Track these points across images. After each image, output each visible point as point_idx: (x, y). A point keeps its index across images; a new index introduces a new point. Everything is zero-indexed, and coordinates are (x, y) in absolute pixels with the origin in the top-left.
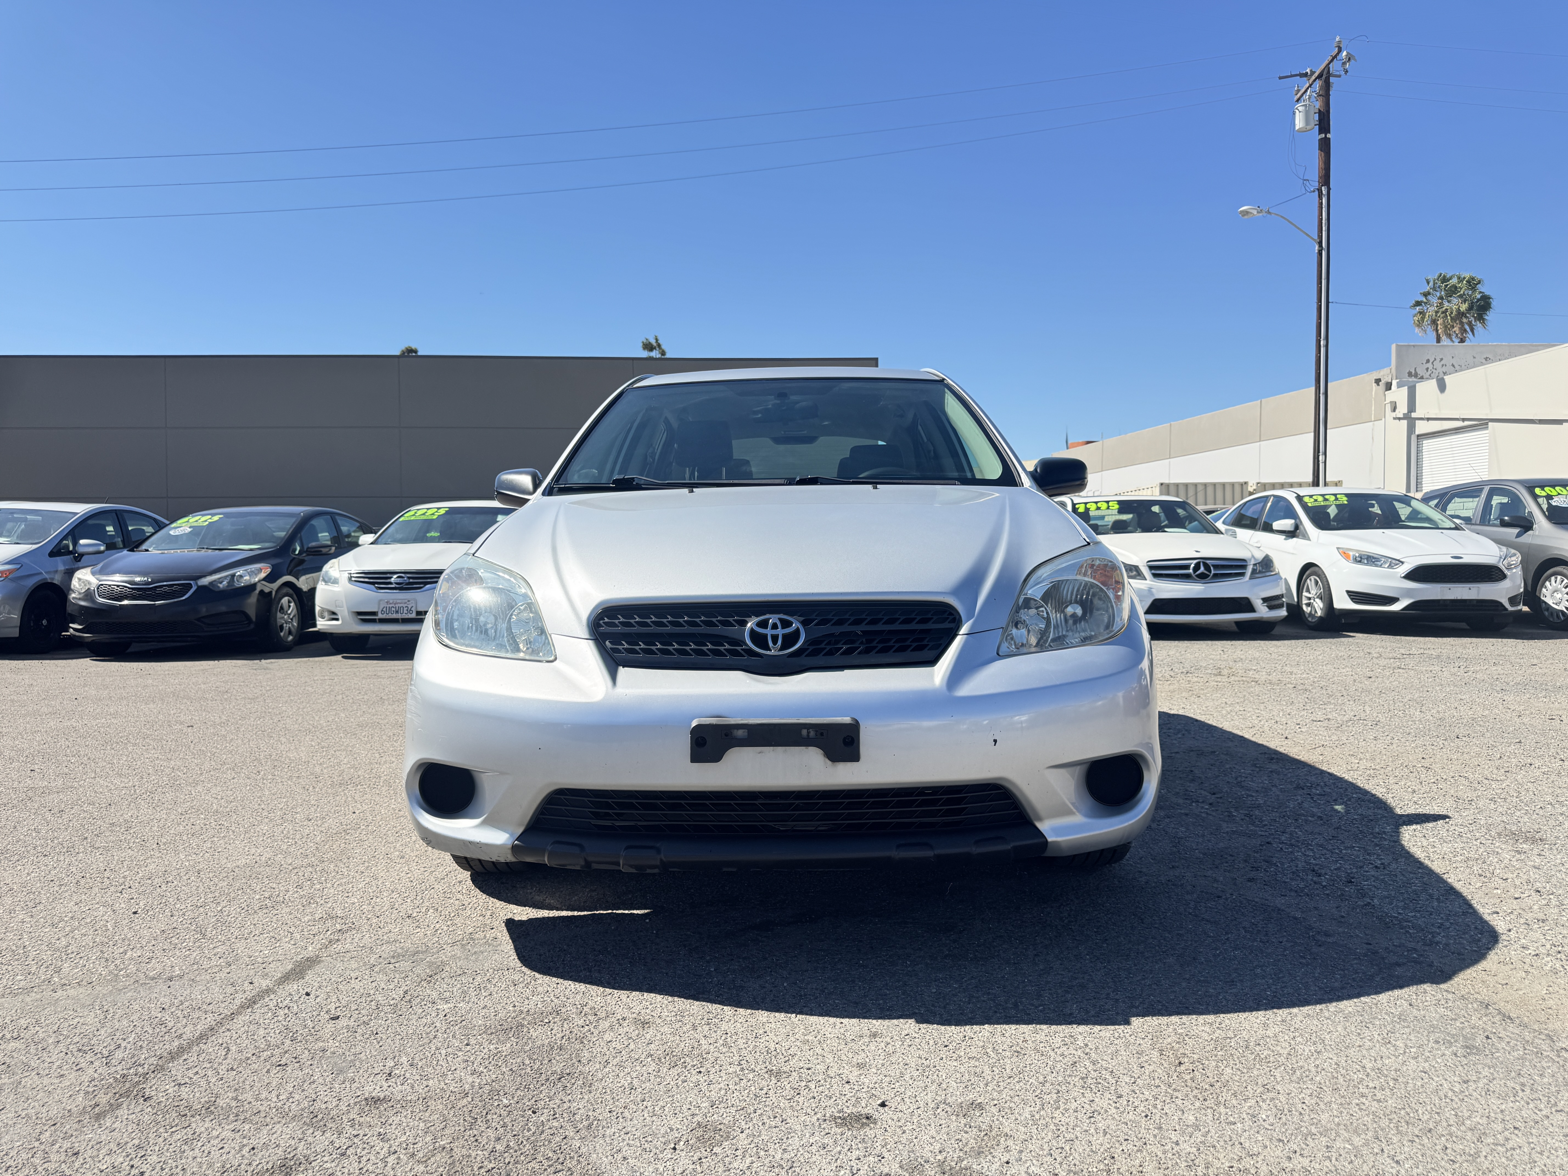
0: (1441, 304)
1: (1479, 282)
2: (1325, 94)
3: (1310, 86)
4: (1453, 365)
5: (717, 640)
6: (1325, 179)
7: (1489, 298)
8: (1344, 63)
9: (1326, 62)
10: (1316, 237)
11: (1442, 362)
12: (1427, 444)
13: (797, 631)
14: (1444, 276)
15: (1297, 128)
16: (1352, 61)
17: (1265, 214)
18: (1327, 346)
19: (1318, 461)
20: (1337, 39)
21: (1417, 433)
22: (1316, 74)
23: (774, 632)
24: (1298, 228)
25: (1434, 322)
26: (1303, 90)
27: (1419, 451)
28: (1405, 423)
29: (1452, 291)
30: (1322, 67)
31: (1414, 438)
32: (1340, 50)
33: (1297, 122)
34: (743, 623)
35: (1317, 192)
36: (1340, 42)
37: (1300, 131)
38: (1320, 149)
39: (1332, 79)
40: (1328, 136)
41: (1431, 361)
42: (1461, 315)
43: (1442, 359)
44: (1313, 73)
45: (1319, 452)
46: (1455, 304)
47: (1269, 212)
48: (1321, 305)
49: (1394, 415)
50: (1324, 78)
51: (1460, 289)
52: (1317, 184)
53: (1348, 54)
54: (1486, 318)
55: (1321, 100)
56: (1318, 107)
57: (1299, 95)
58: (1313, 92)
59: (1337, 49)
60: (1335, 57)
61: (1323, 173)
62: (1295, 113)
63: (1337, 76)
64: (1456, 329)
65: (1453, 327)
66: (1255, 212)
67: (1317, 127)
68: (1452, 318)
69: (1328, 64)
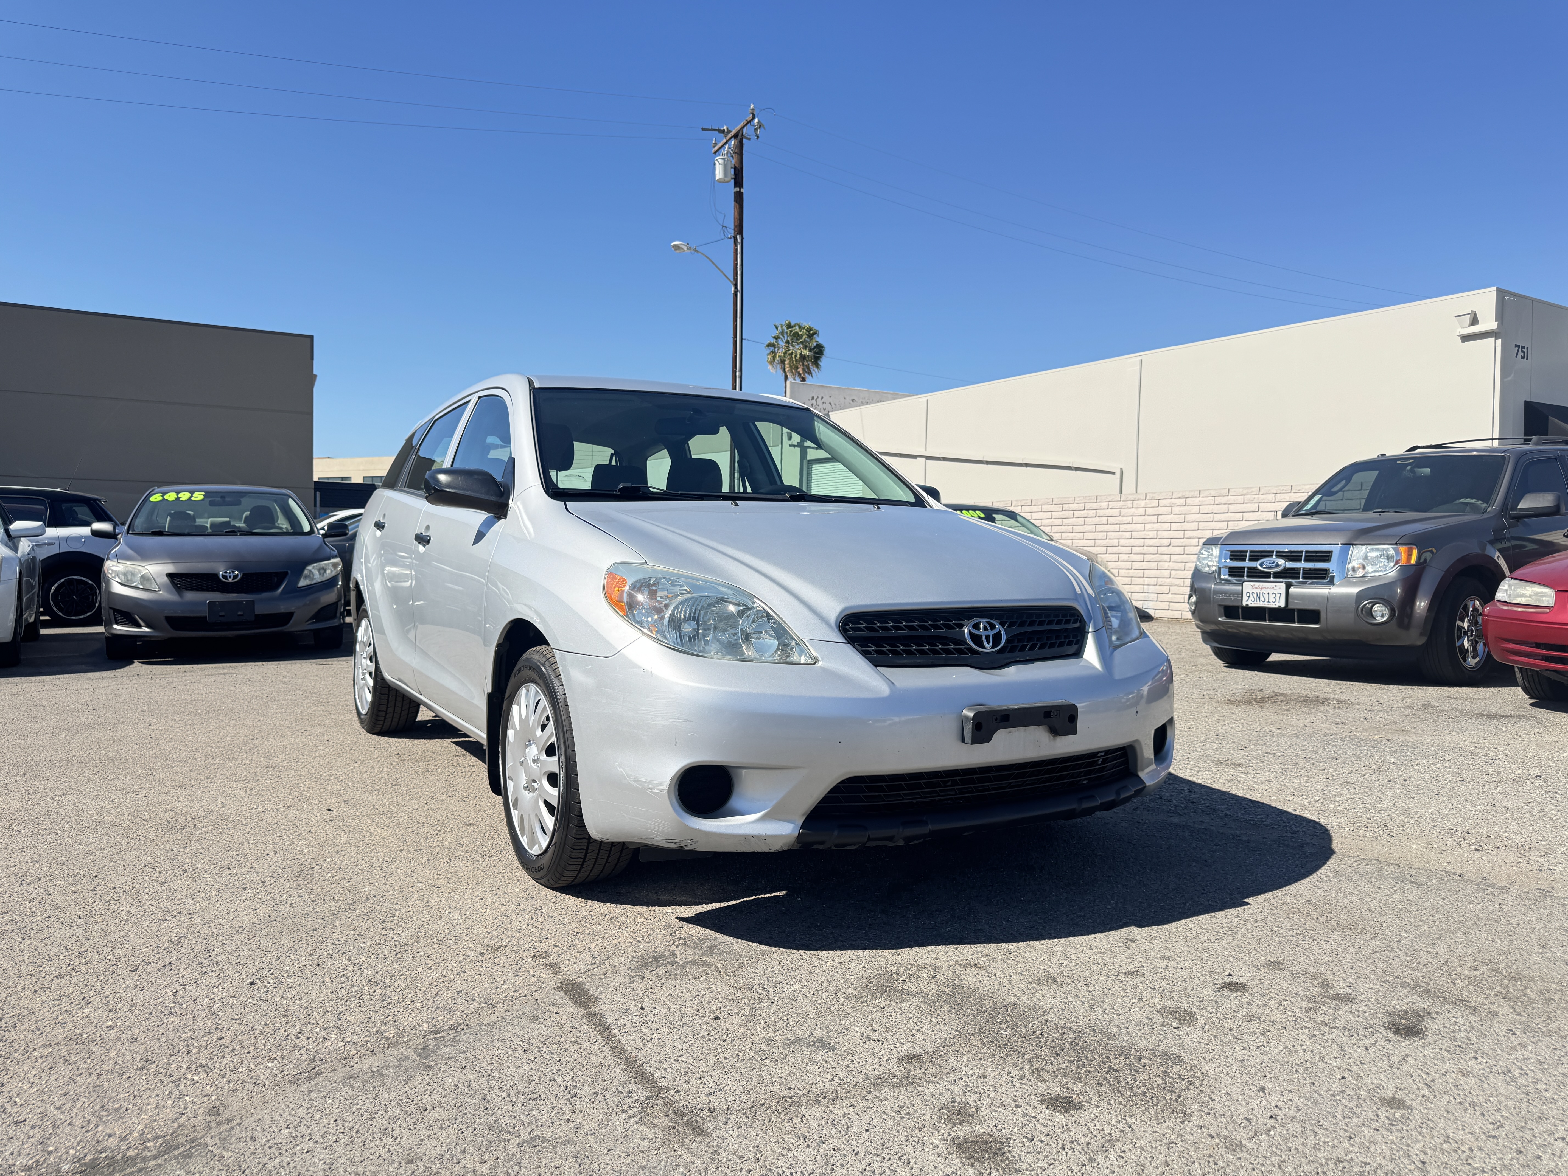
0: (788, 347)
1: (815, 333)
2: (739, 151)
3: (726, 142)
4: (830, 403)
5: (945, 640)
6: (739, 229)
7: (822, 347)
8: (756, 129)
9: (742, 124)
10: (732, 279)
11: (823, 400)
12: (816, 468)
13: (1000, 632)
14: (790, 323)
15: (717, 178)
16: (762, 129)
17: (693, 252)
18: (741, 377)
19: (734, 478)
20: (752, 106)
21: (808, 458)
22: (733, 133)
23: (986, 633)
24: (719, 269)
25: (782, 362)
26: (720, 144)
27: (809, 475)
28: (798, 450)
29: (796, 336)
30: (738, 128)
31: (805, 463)
32: (754, 118)
33: (717, 172)
34: (961, 626)
35: (733, 239)
36: (753, 110)
37: (719, 181)
38: (736, 201)
39: (744, 141)
40: (742, 190)
41: (815, 398)
42: (803, 358)
43: (822, 398)
44: (729, 131)
45: (734, 470)
46: (798, 349)
47: (695, 250)
49: (790, 442)
50: (739, 138)
51: (801, 336)
52: (733, 232)
53: (759, 122)
54: (820, 363)
55: (736, 156)
56: (733, 162)
57: (717, 148)
58: (729, 148)
59: (751, 115)
60: (749, 122)
61: (738, 223)
62: (715, 164)
63: (749, 139)
64: (800, 370)
65: (797, 368)
66: (685, 248)
67: (733, 180)
68: (796, 360)
69: (743, 127)
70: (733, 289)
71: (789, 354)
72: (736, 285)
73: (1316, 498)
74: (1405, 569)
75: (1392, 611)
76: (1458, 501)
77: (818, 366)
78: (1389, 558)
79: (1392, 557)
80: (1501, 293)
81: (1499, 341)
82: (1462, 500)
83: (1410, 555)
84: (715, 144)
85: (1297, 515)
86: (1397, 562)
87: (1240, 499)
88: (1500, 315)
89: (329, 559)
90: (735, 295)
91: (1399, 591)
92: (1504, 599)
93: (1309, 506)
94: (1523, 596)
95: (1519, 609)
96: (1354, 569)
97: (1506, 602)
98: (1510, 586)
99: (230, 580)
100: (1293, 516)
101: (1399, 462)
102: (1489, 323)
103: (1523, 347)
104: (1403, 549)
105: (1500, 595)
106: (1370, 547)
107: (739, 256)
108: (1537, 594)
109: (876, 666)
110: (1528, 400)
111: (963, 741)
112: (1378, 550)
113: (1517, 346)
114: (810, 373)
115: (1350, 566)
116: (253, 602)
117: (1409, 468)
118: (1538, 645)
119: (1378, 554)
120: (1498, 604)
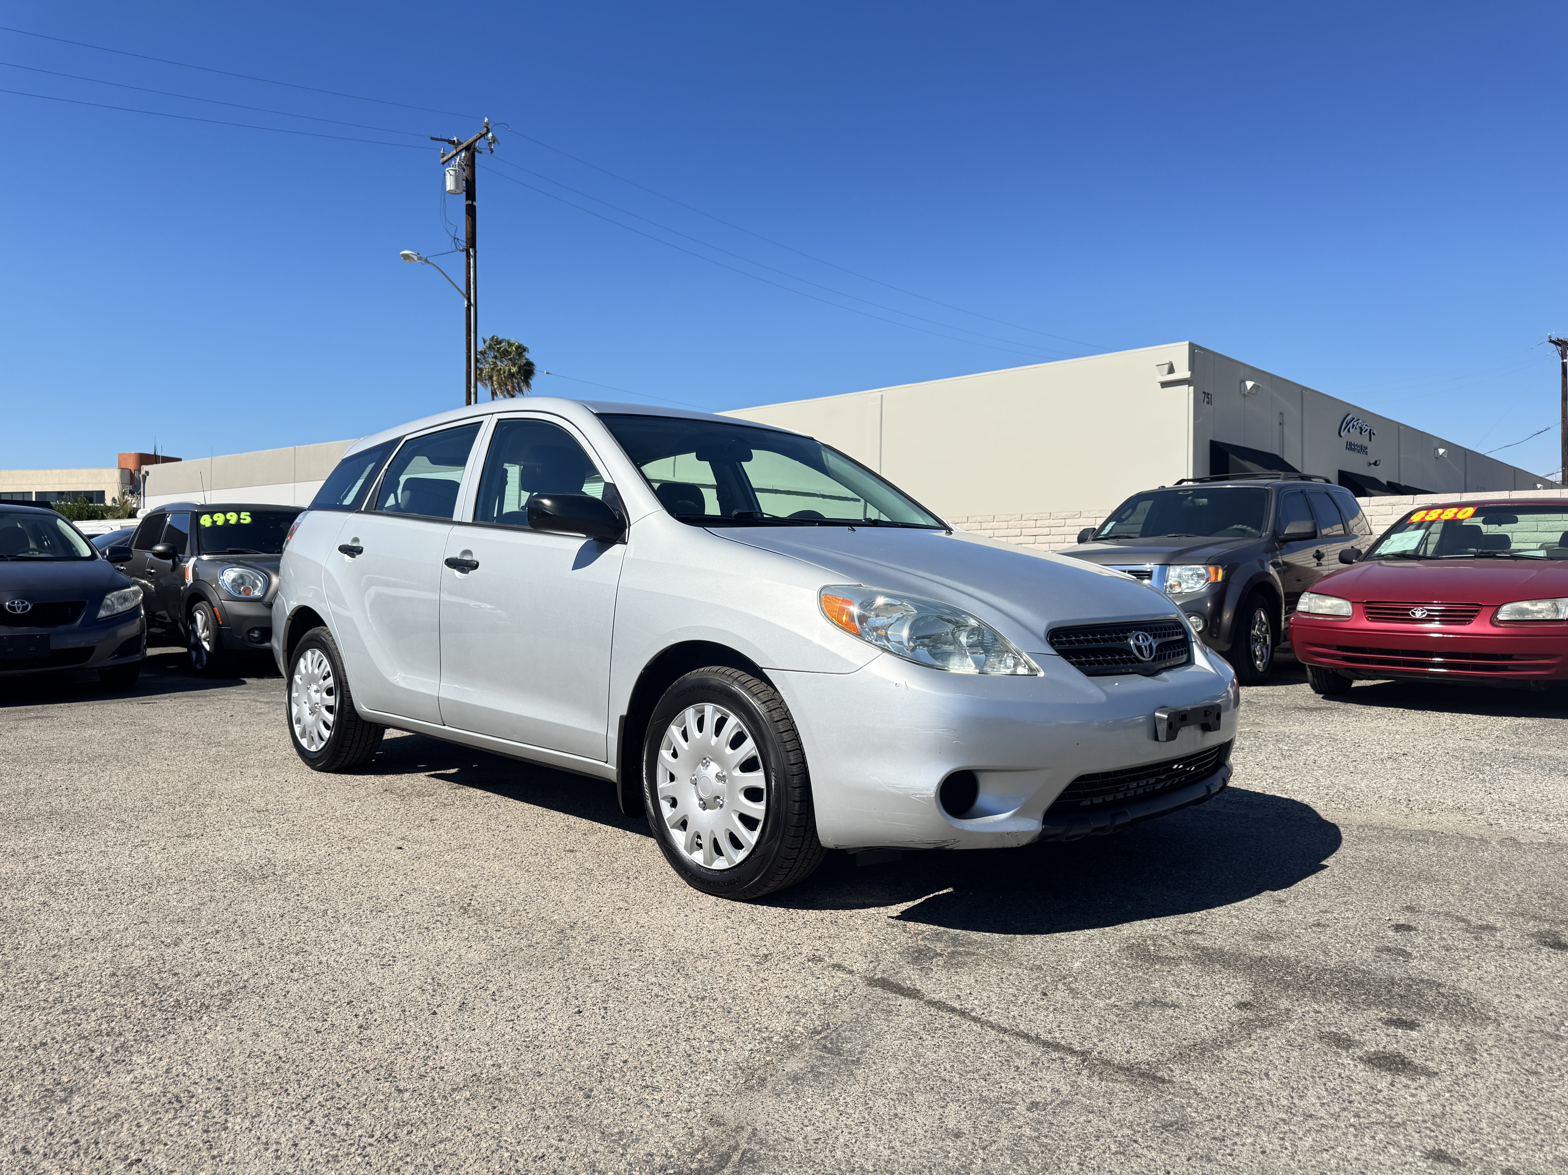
0: (496, 363)
1: (524, 351)
2: (471, 164)
3: (457, 154)
5: (1121, 651)
6: (472, 241)
7: (533, 365)
8: (490, 144)
9: (474, 137)
10: (465, 292)
13: (1152, 643)
14: (497, 339)
15: (448, 189)
16: (496, 143)
17: (424, 262)
20: (486, 120)
22: (464, 145)
23: (1144, 644)
24: (451, 281)
25: (491, 378)
26: (450, 155)
29: (504, 353)
30: (471, 140)
32: (488, 132)
33: (448, 183)
34: (1128, 637)
35: (465, 253)
36: (487, 123)
37: (450, 192)
38: (468, 213)
39: (477, 154)
40: (474, 203)
42: (512, 375)
44: (460, 143)
46: (507, 366)
47: (426, 261)
48: (470, 356)
50: (471, 150)
51: (510, 353)
52: (465, 244)
53: (493, 137)
54: (531, 382)
55: (467, 169)
56: (465, 174)
57: (445, 158)
58: (460, 160)
59: (485, 129)
60: (482, 136)
61: (470, 236)
62: (445, 175)
63: (481, 153)
64: (509, 387)
65: (506, 385)
66: (416, 258)
67: (464, 193)
68: (505, 377)
69: (476, 140)
70: (466, 302)
71: (497, 371)
72: (469, 299)
73: (1111, 524)
74: (1214, 585)
75: (1205, 622)
76: (1231, 527)
77: (528, 385)
78: (1200, 576)
79: (1204, 575)
80: (1192, 346)
81: (1192, 388)
82: (1235, 526)
83: (1217, 574)
84: (444, 155)
85: (1095, 540)
86: (1207, 580)
87: (1005, 525)
88: (1192, 366)
89: (129, 587)
90: (469, 308)
91: (1209, 605)
92: (1306, 610)
93: (1105, 532)
94: (1321, 607)
95: (1320, 618)
96: (1171, 586)
97: (1309, 613)
98: (1310, 599)
99: (19, 612)
100: (1093, 540)
101: (1180, 493)
102: (1182, 371)
103: (1208, 394)
104: (1211, 569)
105: (1301, 607)
106: (1183, 567)
107: (472, 269)
108: (1335, 606)
109: (1088, 675)
110: (1212, 439)
111: (1156, 738)
112: (1190, 570)
113: (1204, 393)
114: (521, 391)
115: (1168, 584)
116: (48, 635)
117: (1190, 498)
118: (1339, 648)
119: (1190, 573)
120: (1300, 614)
